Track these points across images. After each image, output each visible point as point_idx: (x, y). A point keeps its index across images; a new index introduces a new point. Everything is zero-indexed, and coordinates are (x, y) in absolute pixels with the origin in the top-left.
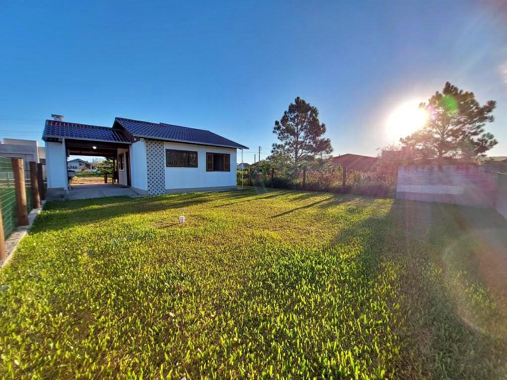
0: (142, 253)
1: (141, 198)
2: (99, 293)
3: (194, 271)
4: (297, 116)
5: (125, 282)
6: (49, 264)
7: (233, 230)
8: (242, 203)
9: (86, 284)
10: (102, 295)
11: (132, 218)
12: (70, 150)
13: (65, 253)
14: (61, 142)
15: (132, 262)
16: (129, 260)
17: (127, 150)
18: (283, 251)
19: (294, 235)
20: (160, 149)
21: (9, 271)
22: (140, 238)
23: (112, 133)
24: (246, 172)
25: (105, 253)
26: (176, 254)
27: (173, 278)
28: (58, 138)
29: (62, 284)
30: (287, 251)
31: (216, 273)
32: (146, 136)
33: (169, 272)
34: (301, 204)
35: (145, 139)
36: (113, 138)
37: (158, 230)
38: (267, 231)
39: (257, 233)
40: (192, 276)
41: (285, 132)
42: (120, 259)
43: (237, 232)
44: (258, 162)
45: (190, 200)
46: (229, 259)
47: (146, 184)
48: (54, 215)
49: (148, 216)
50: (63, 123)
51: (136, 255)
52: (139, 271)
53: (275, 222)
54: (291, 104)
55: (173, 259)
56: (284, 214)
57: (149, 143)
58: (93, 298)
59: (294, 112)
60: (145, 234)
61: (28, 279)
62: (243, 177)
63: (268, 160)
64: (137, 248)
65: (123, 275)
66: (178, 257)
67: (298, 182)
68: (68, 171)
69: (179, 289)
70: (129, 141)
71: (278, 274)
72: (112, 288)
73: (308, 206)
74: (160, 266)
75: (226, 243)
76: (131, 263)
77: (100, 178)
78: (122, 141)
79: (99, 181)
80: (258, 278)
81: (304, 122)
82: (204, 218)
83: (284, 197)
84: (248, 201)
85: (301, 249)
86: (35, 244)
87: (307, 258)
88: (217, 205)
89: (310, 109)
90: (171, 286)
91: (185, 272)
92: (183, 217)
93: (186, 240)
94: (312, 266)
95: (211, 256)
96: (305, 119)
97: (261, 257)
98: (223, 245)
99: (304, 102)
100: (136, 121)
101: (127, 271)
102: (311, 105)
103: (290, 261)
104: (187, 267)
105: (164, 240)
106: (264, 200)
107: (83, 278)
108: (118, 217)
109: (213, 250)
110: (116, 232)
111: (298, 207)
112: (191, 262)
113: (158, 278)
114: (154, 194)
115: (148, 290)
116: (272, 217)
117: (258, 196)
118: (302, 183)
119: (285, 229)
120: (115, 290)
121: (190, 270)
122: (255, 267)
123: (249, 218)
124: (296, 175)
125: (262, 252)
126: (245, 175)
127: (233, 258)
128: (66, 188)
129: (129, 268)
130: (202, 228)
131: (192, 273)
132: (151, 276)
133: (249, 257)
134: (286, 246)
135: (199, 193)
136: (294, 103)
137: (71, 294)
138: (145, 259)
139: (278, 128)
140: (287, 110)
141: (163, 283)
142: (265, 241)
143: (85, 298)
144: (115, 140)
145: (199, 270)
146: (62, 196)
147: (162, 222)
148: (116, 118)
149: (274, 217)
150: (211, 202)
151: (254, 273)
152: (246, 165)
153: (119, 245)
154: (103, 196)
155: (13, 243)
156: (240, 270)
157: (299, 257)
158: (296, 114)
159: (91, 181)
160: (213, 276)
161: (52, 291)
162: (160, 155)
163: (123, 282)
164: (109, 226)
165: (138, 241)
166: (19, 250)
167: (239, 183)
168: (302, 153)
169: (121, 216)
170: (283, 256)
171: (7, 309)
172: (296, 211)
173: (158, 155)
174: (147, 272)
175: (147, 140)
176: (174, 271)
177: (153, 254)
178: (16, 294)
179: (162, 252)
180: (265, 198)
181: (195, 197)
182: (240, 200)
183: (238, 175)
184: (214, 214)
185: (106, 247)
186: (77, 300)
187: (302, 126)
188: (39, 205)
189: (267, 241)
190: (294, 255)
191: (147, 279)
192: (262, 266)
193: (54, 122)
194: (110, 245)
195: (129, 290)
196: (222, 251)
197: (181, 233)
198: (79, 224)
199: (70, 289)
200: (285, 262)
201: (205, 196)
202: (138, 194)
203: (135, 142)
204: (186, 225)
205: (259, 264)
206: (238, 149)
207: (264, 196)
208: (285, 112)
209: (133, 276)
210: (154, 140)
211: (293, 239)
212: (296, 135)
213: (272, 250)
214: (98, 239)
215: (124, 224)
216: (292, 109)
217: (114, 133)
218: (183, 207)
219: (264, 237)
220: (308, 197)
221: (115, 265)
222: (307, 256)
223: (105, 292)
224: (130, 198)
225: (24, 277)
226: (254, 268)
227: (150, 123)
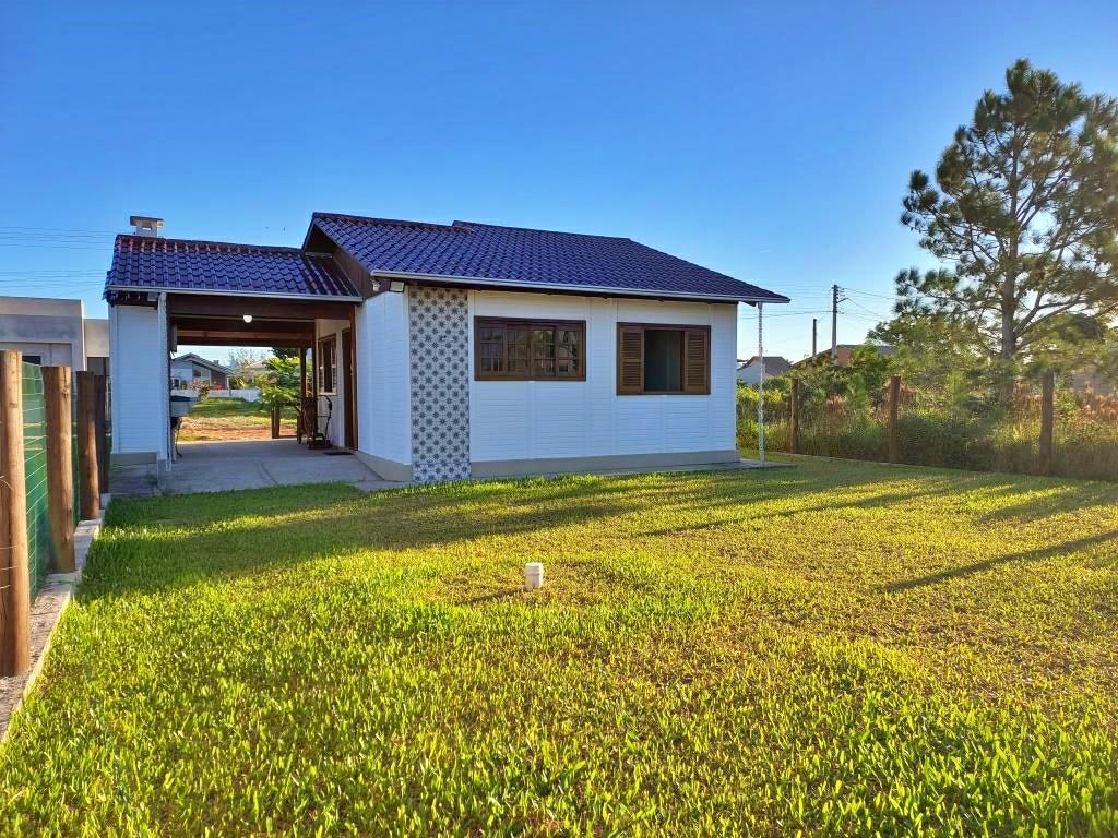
0: (408, 685)
1: (390, 491)
2: (288, 805)
3: (585, 769)
4: (1015, 146)
5: (361, 778)
6: (142, 697)
7: (726, 629)
8: (758, 523)
9: (247, 772)
10: (297, 810)
11: (369, 564)
12: (179, 328)
13: (181, 665)
14: (155, 305)
15: (379, 714)
16: (369, 708)
17: (346, 324)
18: (939, 731)
19: (990, 668)
20: (455, 318)
21: (43, 710)
22: (399, 635)
23: (303, 267)
24: (777, 396)
25: (293, 675)
26: (520, 698)
27: (513, 781)
28: (146, 294)
29: (181, 762)
30: (957, 731)
31: (664, 785)
32: (411, 275)
33: (501, 762)
34: (1031, 535)
35: (407, 282)
36: (304, 285)
37: (456, 610)
38: (866, 643)
39: (826, 648)
40: (578, 782)
41: (954, 220)
42: (342, 700)
43: (742, 638)
44: (829, 352)
45: (559, 504)
46: (712, 740)
47: (408, 445)
48: (138, 544)
49: (417, 559)
50: (160, 242)
51: (391, 690)
52: (403, 748)
53: (905, 607)
54: (987, 95)
55: (511, 718)
56: (946, 575)
57: (421, 296)
58: (271, 816)
59: (1001, 129)
60: (415, 621)
61: (91, 737)
62: (761, 413)
63: (878, 343)
64: (391, 668)
65: (356, 753)
66: (526, 709)
67: (1016, 436)
68: (173, 399)
69: (535, 826)
70: (354, 293)
71: (918, 820)
72: (326, 791)
73: (1067, 548)
74: (469, 739)
75: (699, 676)
76: (376, 716)
77: (254, 419)
78: (335, 293)
79: (253, 430)
80: (831, 825)
81: (1049, 168)
82: (612, 575)
83: (948, 502)
84: (786, 515)
85: (1024, 730)
86: (97, 633)
87: (1053, 774)
88: (659, 525)
89: (1082, 107)
90: (507, 810)
91: (556, 768)
92: (537, 568)
93: (551, 652)
94: (1078, 812)
95: (642, 718)
96: (1057, 154)
97: (843, 745)
98: (687, 681)
99: (1047, 80)
100: (376, 222)
101: (366, 742)
102: (1088, 91)
103: (971, 777)
104: (560, 752)
105: (477, 645)
106: (855, 512)
107: (239, 753)
108: (324, 558)
109: (652, 700)
110: (322, 607)
111: (1015, 548)
112: (572, 735)
113: (467, 779)
114: (432, 477)
115: (435, 814)
116: (892, 588)
117: (825, 497)
118: (1036, 446)
119: (949, 640)
120: (333, 800)
121: (570, 761)
122: (818, 781)
123: (792, 583)
124: (1004, 407)
125: (848, 727)
126: (774, 405)
127: (726, 737)
128: (163, 456)
129: (372, 734)
130: (606, 611)
131: (578, 774)
132: (442, 766)
133: (792, 740)
134: (955, 712)
135: (590, 478)
136: (1001, 89)
137: (207, 799)
138: (420, 708)
139: (927, 203)
140: (968, 122)
141: (482, 796)
142: (861, 681)
143: (248, 814)
144: (313, 292)
145: (602, 766)
146: (153, 482)
147: (464, 582)
148: (315, 216)
149: (902, 586)
150: (635, 515)
151: (814, 803)
152: (775, 364)
153: (334, 652)
154: (272, 484)
155: (42, 625)
156: (756, 787)
157: (1016, 765)
158: (1006, 137)
159: (227, 428)
160: (653, 793)
161: (159, 782)
162: (456, 339)
163: (356, 777)
164: (299, 585)
165: (394, 646)
166: (57, 647)
167: (746, 440)
168: (1038, 307)
169: (331, 554)
170: (940, 750)
171: (51, 822)
172: (1006, 567)
173: (450, 339)
174: (428, 754)
175: (414, 286)
176: (517, 760)
177: (443, 693)
178: (67, 781)
179: (470, 689)
180: (859, 504)
181: (574, 493)
182: (752, 509)
183: (745, 408)
184: (650, 560)
185: (296, 656)
186: (227, 819)
187: (1039, 188)
188: (96, 510)
189: (867, 685)
190: (993, 753)
191: (430, 778)
192: (849, 779)
193: (138, 240)
194: (308, 649)
195: (376, 805)
196: (683, 703)
197: (533, 625)
198: (209, 575)
199: (206, 783)
200: (950, 778)
201: (610, 491)
202: (380, 479)
203: (376, 294)
204: (549, 597)
205: (832, 774)
206: (742, 306)
207: (855, 497)
208: (960, 134)
209: (386, 762)
210: (434, 285)
211: (984, 685)
212: (1009, 227)
213: (891, 722)
214: (270, 630)
215: (347, 583)
216: (989, 114)
217: (308, 267)
218: (534, 529)
219: (855, 667)
220: (1066, 504)
221: (327, 718)
222: (1053, 763)
223: (304, 803)
224: (355, 490)
225: (80, 731)
226: (812, 785)
227: (421, 226)
